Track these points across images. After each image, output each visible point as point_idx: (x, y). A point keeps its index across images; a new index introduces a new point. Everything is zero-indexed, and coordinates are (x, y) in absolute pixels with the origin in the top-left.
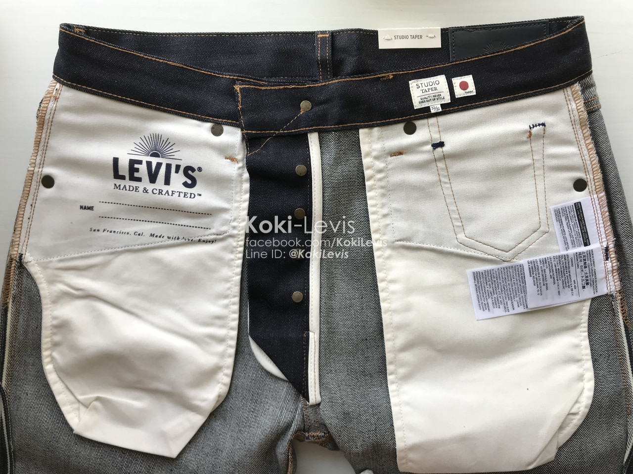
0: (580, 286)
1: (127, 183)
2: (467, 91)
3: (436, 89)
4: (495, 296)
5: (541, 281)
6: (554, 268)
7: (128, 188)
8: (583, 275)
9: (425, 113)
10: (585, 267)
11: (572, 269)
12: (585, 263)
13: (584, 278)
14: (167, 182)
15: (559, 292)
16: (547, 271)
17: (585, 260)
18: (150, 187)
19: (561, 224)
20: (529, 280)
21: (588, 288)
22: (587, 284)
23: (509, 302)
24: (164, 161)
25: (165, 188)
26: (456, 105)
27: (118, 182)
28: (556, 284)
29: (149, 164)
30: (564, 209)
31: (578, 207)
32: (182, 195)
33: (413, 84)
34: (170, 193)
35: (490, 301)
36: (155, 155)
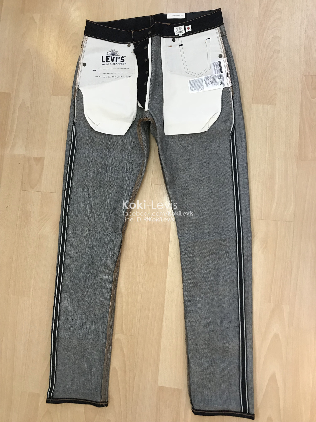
0: (220, 85)
1: (106, 63)
2: (189, 30)
3: (181, 30)
4: (195, 87)
5: (208, 83)
6: (211, 79)
7: (106, 64)
8: (220, 81)
9: (178, 36)
10: (221, 79)
11: (217, 79)
12: (221, 78)
13: (221, 82)
14: (116, 61)
15: (213, 86)
16: (209, 80)
17: (221, 77)
18: (112, 63)
19: (214, 67)
20: (204, 82)
21: (222, 85)
22: (222, 84)
23: (199, 89)
24: (115, 56)
25: (116, 63)
26: (187, 34)
27: (103, 63)
28: (212, 84)
29: (111, 57)
30: (215, 63)
31: (220, 62)
32: (121, 64)
33: (175, 28)
34: (117, 64)
35: (194, 88)
36: (112, 55)
